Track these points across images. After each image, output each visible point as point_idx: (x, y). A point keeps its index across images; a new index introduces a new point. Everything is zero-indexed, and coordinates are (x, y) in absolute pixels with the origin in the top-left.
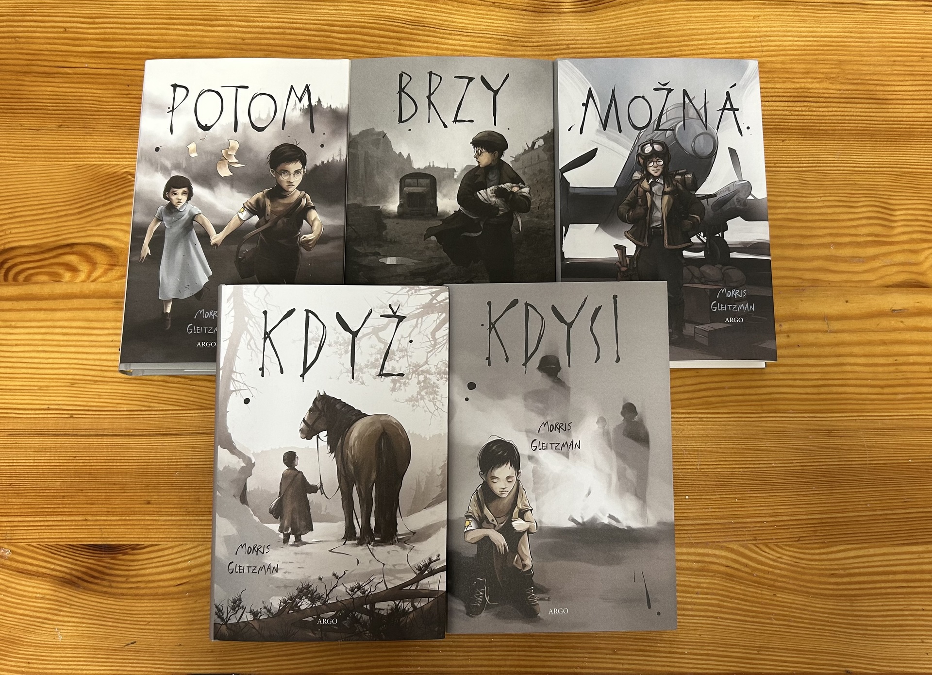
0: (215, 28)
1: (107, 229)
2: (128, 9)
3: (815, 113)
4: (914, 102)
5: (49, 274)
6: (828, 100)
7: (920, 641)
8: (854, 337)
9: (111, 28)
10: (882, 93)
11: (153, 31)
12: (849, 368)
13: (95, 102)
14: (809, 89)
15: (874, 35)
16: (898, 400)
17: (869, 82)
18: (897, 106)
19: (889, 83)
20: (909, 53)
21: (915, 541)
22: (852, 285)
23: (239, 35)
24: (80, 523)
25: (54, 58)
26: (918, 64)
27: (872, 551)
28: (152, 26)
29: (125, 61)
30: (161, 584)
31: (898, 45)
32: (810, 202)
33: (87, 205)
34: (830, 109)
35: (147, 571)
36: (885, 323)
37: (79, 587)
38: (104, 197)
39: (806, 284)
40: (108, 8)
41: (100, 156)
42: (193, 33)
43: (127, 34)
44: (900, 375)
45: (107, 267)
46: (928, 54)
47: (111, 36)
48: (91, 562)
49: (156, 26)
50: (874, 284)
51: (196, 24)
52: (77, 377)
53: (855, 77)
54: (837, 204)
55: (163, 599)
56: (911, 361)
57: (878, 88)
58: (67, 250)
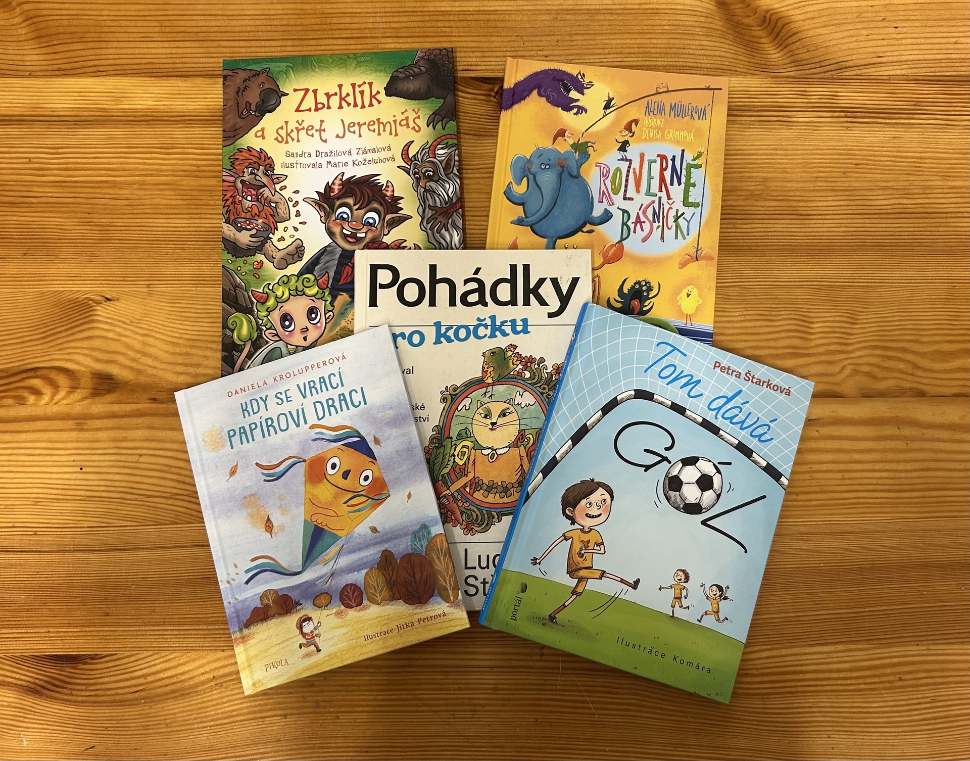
0: (172, 156)
1: (69, 354)
2: (89, 139)
3: (739, 230)
4: (835, 217)
5: (15, 397)
6: (753, 217)
7: (826, 736)
9: (74, 158)
10: (804, 209)
11: (112, 160)
13: (57, 231)
14: (734, 206)
15: (798, 152)
16: (812, 506)
17: (792, 198)
18: (818, 221)
19: (812, 199)
20: (831, 169)
21: (824, 642)
23: (194, 162)
24: (43, 635)
25: (19, 188)
26: (840, 179)
27: (784, 652)
28: (112, 155)
29: (86, 190)
30: (119, 691)
31: (821, 161)
32: (732, 316)
33: (50, 330)
34: (754, 226)
35: (106, 680)
37: (42, 695)
38: (66, 323)
40: (70, 138)
41: (63, 282)
42: (151, 161)
43: (88, 163)
44: (814, 483)
45: (69, 390)
46: (849, 170)
47: (73, 166)
48: (53, 672)
49: (115, 155)
51: (154, 153)
52: (40, 496)
53: (778, 194)
54: (758, 317)
55: (120, 706)
56: (825, 469)
57: (801, 204)
58: (31, 374)
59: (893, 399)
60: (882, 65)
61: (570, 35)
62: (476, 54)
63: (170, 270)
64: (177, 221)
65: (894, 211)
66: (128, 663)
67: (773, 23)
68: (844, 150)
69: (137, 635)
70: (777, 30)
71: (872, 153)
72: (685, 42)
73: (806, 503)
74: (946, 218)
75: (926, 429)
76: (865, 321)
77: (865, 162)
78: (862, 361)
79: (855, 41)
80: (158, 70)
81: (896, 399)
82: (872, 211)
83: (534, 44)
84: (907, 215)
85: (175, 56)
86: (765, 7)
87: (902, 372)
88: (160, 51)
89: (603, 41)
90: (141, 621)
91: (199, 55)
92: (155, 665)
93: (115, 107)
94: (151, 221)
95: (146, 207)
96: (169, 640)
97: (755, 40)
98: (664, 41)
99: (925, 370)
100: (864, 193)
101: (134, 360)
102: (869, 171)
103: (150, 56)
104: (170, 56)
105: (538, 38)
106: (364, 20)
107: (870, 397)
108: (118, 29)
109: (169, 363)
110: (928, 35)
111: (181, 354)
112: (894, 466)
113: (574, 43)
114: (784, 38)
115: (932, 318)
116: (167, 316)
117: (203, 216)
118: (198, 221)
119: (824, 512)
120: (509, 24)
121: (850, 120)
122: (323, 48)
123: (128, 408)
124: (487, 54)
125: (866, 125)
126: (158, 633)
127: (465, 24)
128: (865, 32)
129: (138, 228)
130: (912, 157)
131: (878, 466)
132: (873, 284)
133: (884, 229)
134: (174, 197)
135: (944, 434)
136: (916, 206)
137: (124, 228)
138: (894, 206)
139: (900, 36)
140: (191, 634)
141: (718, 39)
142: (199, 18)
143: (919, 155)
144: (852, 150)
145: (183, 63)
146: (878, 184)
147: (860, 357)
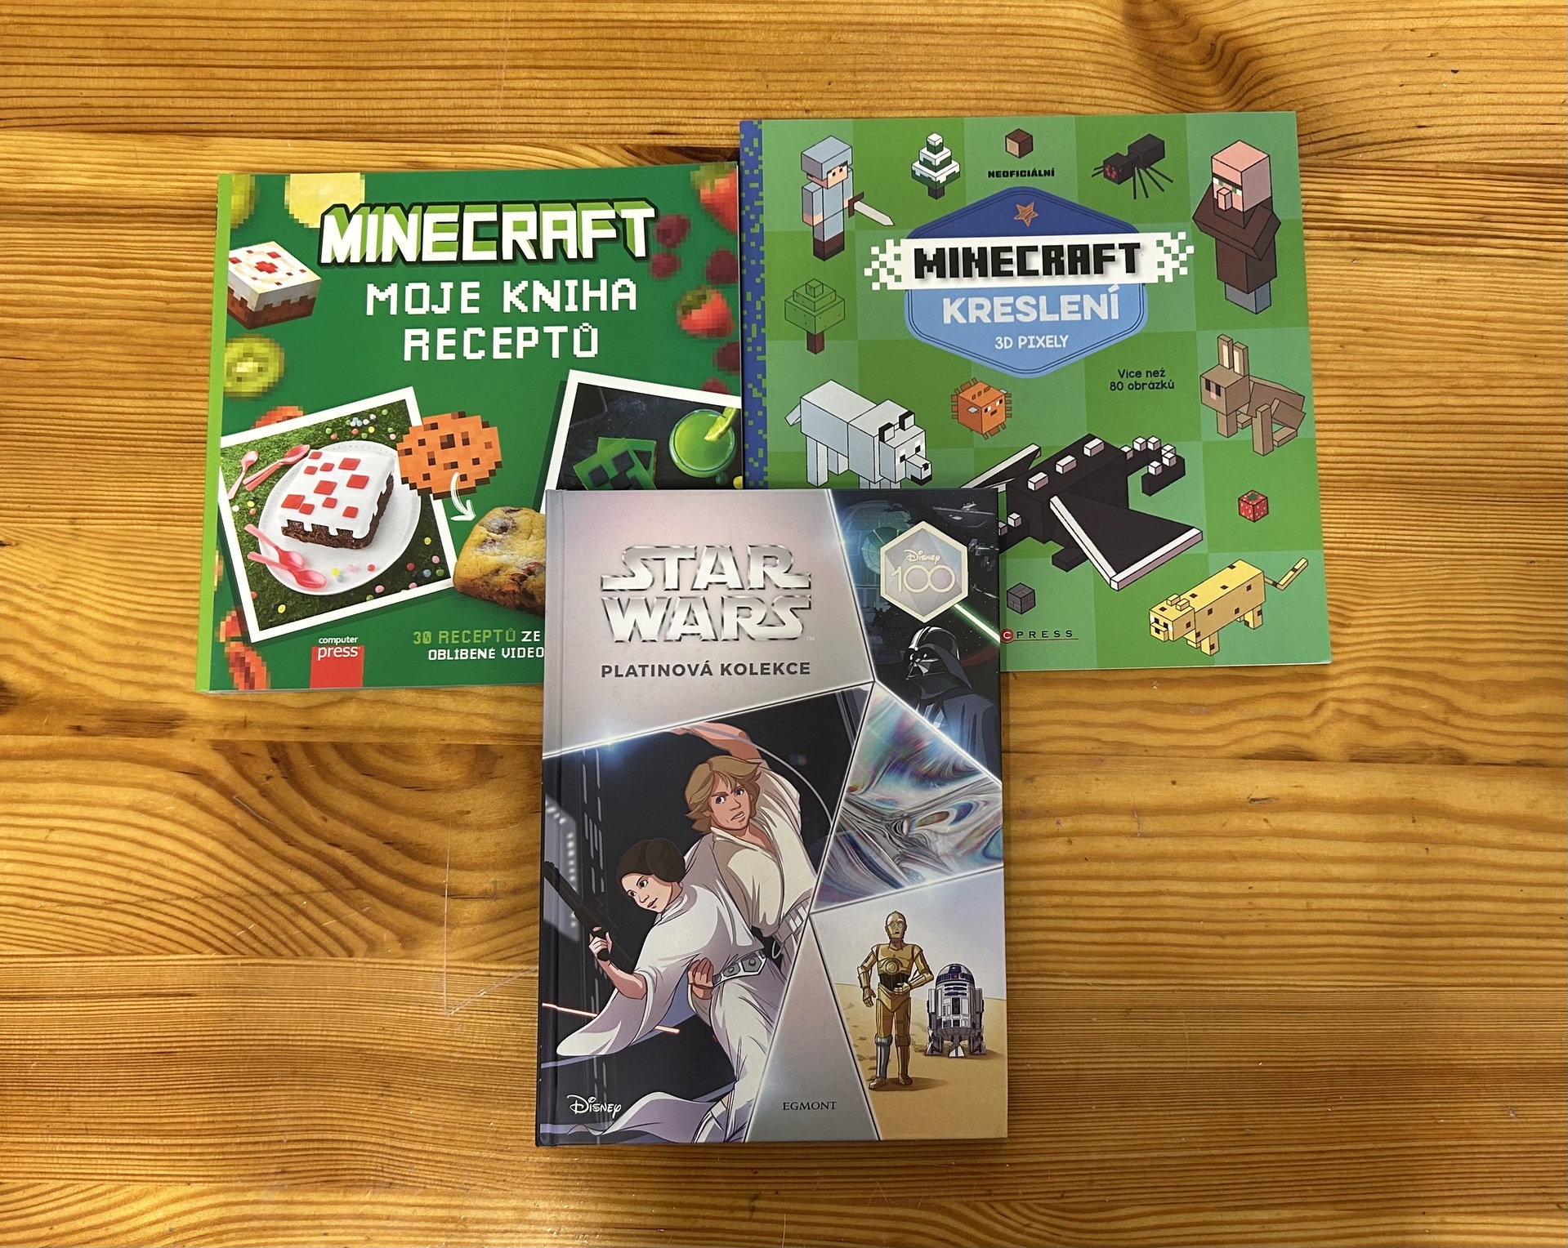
0: (120, 282)
8: (1182, 846)
11: (13, 286)
12: (1167, 900)
22: (1184, 753)
23: (161, 294)
26: (1333, 357)
27: (1183, 1218)
28: (12, 277)
36: (1236, 822)
39: (1106, 750)
42: (81, 290)
44: (1255, 915)
46: (1352, 339)
49: (18, 277)
50: (1223, 752)
56: (1277, 890)
59: (1405, 766)
60: (1427, 142)
61: (854, 71)
62: (679, 103)
63: (110, 492)
64: (128, 402)
65: (1429, 418)
66: (21, 1200)
67: (1227, 60)
68: (1344, 301)
69: (38, 1152)
70: (1233, 71)
71: (1396, 308)
72: (1065, 90)
73: (1239, 952)
74: (1525, 433)
75: (1464, 823)
76: (1364, 622)
77: (1382, 325)
78: (1353, 695)
79: (1377, 96)
80: (98, 120)
81: (1412, 766)
82: (1389, 418)
83: (786, 87)
84: (1453, 428)
85: (130, 93)
86: (1215, 27)
87: (1426, 717)
88: (103, 83)
89: (913, 85)
90: (45, 1126)
91: (174, 94)
92: (68, 1205)
93: (21, 187)
94: (79, 400)
95: (72, 374)
96: (94, 1162)
97: (1192, 89)
98: (1024, 88)
99: (1469, 715)
100: (1377, 383)
101: (43, 656)
102: (1389, 342)
103: (85, 93)
104: (121, 93)
105: (794, 76)
106: (477, 34)
107: (1364, 761)
108: (29, 41)
109: (108, 664)
110: (1514, 88)
111: (128, 647)
112: (1401, 890)
113: (860, 87)
114: (1246, 87)
115: (1486, 619)
116: (105, 577)
117: (173, 394)
118: (164, 403)
119: (1270, 969)
120: (741, 48)
121: (1359, 245)
122: (401, 85)
123: (31, 742)
124: (699, 104)
125: (1387, 255)
126: (74, 1148)
127: (660, 45)
128: (1397, 79)
129: (56, 414)
130: (1469, 319)
131: (1372, 889)
132: (1383, 554)
133: (1409, 452)
134: (123, 358)
135: (1495, 834)
136: (1470, 410)
137: (32, 413)
138: (1430, 410)
139: (1462, 88)
140: (133, 1153)
141: (1126, 87)
142: (177, 22)
143: (1483, 314)
144: (1359, 302)
145: (143, 107)
146: (1404, 366)
147: (1351, 687)
